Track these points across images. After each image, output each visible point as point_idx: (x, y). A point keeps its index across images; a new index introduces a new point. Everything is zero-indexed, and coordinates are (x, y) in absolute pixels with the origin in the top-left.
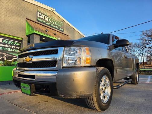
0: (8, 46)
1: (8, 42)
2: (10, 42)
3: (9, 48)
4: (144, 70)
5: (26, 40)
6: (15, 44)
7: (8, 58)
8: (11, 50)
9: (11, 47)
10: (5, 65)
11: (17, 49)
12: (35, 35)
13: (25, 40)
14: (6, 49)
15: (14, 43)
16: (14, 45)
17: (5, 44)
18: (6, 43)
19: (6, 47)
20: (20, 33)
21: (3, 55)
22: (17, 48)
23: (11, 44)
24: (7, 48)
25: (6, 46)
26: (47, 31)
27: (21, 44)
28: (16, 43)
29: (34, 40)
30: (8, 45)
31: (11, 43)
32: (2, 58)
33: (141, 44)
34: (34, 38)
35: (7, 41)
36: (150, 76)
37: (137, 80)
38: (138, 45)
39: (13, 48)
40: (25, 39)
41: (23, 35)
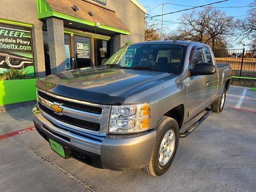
0: (10, 41)
1: (8, 33)
2: (11, 33)
3: (12, 43)
4: (240, 79)
5: (40, 28)
6: (21, 36)
7: (13, 61)
8: (16, 47)
9: (14, 41)
10: (11, 78)
11: (26, 45)
12: (54, 20)
13: (37, 28)
14: (8, 46)
15: (20, 34)
16: (20, 38)
17: (5, 37)
18: (5, 34)
19: (7, 43)
20: (27, 15)
21: (4, 58)
22: (25, 42)
23: (15, 36)
24: (10, 44)
25: (6, 40)
26: (75, 10)
27: (31, 34)
28: (22, 34)
29: (55, 31)
30: (9, 38)
31: (13, 35)
32: (4, 63)
33: (247, 22)
34: (54, 25)
35: (7, 31)
36: (245, 90)
37: (222, 106)
38: (241, 24)
39: (19, 44)
40: (38, 25)
41: (32, 19)
